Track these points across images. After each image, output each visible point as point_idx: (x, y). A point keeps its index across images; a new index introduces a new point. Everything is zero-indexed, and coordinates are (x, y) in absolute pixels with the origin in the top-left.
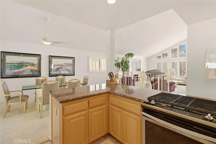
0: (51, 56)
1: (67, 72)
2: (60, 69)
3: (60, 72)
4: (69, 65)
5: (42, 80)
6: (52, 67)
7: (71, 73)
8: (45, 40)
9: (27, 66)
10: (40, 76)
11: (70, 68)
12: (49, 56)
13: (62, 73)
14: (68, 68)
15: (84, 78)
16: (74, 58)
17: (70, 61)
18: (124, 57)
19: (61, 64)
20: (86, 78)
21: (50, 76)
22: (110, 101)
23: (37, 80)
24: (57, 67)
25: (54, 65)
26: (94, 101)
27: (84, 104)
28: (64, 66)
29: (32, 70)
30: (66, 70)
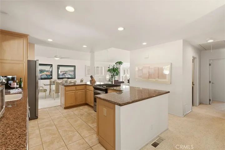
0: (59, 65)
1: (70, 76)
2: (65, 74)
3: (65, 76)
4: (71, 71)
5: (53, 81)
6: (59, 73)
7: (73, 77)
8: (56, 57)
9: (44, 72)
10: (52, 78)
11: (72, 73)
12: (58, 65)
13: (66, 76)
14: (71, 73)
15: (81, 80)
16: (75, 66)
17: (72, 69)
18: (115, 64)
19: (66, 70)
20: (82, 80)
21: (58, 79)
22: (87, 88)
23: (50, 81)
24: (63, 73)
25: (61, 72)
26: (78, 88)
27: (74, 88)
28: (68, 72)
29: (47, 75)
30: (69, 75)
